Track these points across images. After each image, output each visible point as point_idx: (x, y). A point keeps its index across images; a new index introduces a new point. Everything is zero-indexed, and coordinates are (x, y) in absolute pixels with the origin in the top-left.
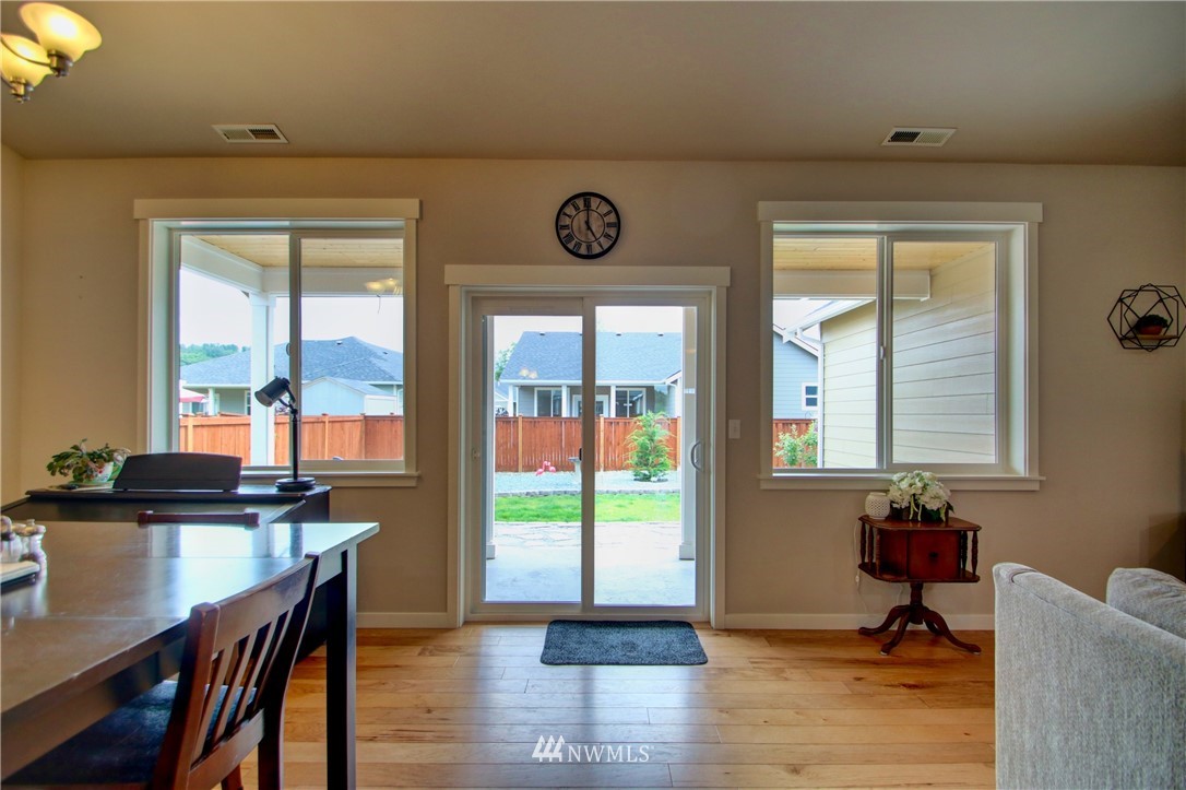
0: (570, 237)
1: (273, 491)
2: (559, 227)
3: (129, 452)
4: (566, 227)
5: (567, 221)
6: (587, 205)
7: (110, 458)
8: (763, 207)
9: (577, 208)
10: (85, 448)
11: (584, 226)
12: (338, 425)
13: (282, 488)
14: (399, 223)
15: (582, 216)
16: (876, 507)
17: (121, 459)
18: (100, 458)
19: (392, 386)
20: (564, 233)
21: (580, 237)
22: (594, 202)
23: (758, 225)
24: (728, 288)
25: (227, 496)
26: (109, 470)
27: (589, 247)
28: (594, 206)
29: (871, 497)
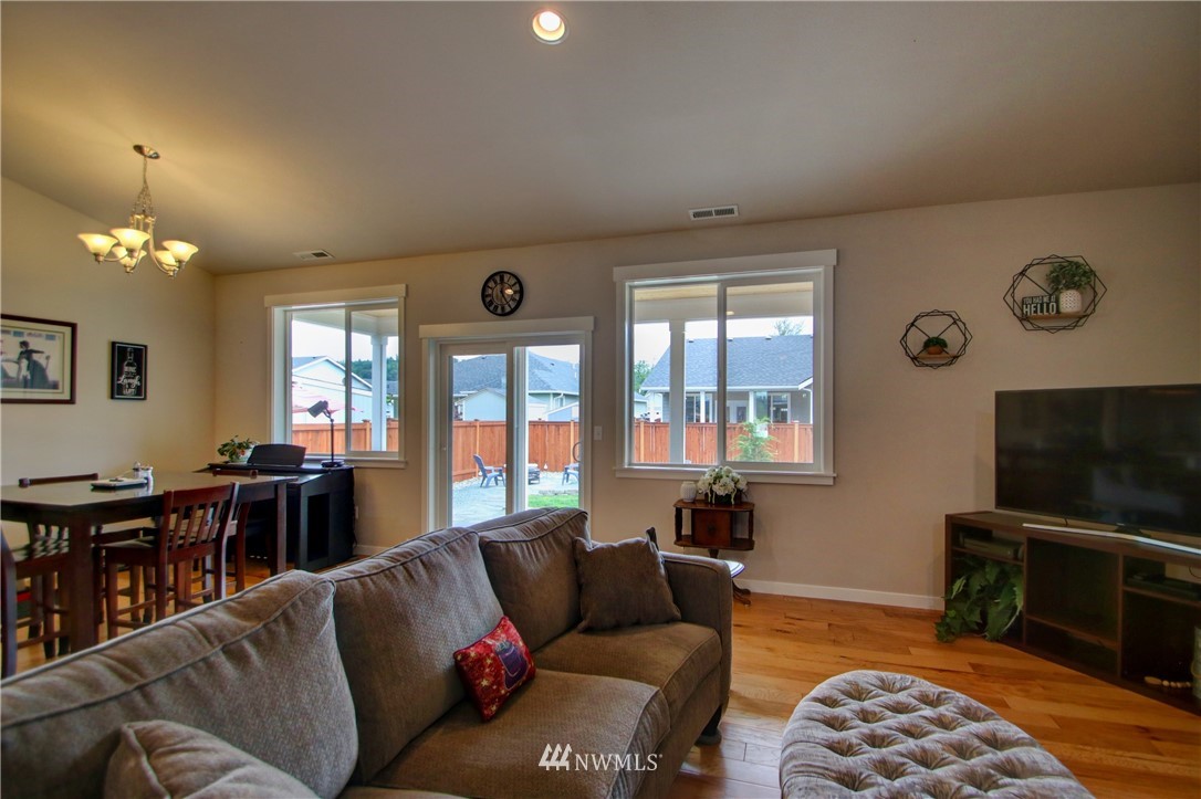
0: (491, 303)
1: (320, 467)
2: (484, 296)
3: (258, 443)
4: (489, 295)
5: (490, 291)
6: (502, 279)
7: (248, 448)
8: (618, 271)
9: (495, 282)
10: (237, 441)
11: (500, 295)
12: (488, 429)
13: (324, 465)
14: (396, 300)
15: (499, 287)
16: (685, 491)
17: (253, 446)
18: (243, 446)
19: (549, 394)
20: (488, 299)
21: (497, 302)
22: (506, 277)
23: (614, 284)
24: (593, 332)
25: (298, 469)
26: (248, 453)
27: (503, 308)
28: (506, 280)
29: (684, 485)
